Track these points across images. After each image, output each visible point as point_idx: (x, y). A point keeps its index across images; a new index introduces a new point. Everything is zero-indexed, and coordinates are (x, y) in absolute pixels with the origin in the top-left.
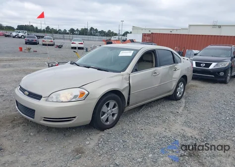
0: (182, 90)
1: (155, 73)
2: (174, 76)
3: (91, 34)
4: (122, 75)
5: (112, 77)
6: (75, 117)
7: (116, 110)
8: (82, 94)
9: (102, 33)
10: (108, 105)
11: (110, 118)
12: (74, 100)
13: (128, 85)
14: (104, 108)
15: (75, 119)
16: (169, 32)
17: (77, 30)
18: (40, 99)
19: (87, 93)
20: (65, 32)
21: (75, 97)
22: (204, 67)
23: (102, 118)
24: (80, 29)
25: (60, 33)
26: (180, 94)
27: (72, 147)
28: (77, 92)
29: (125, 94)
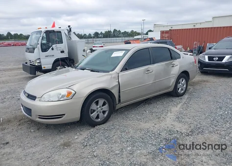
0: (185, 86)
1: (149, 70)
2: (172, 73)
3: (114, 36)
4: (111, 75)
5: (100, 77)
6: (64, 115)
7: (106, 108)
8: (69, 93)
9: (126, 34)
10: (97, 103)
11: (101, 115)
12: (62, 99)
13: (117, 83)
14: (94, 106)
15: (64, 116)
16: (191, 27)
17: (101, 33)
18: (35, 100)
19: (73, 92)
20: (90, 37)
21: (63, 96)
22: (217, 61)
23: (92, 115)
24: (104, 32)
25: (85, 38)
26: (182, 90)
27: (62, 141)
28: (64, 92)
29: (115, 92)
